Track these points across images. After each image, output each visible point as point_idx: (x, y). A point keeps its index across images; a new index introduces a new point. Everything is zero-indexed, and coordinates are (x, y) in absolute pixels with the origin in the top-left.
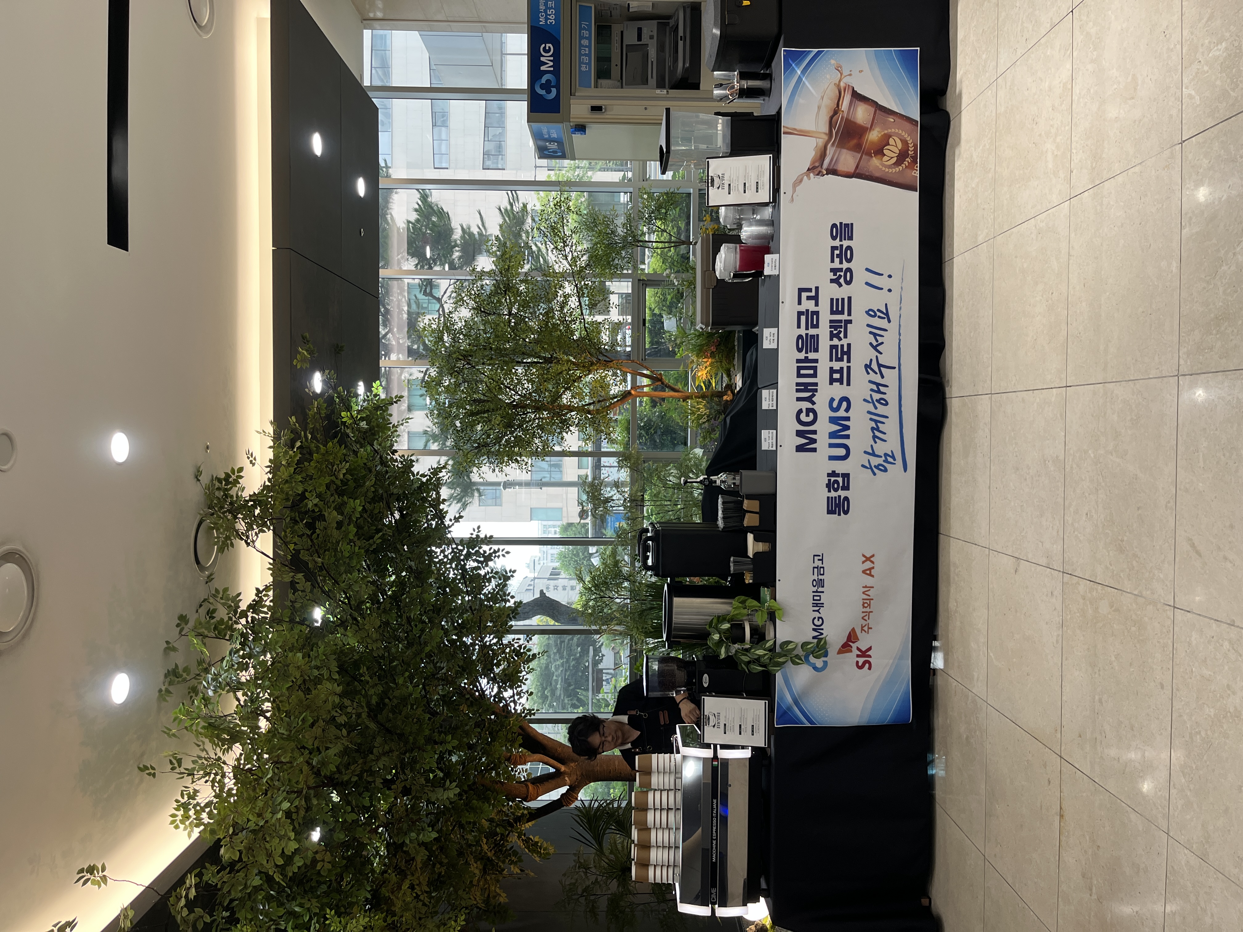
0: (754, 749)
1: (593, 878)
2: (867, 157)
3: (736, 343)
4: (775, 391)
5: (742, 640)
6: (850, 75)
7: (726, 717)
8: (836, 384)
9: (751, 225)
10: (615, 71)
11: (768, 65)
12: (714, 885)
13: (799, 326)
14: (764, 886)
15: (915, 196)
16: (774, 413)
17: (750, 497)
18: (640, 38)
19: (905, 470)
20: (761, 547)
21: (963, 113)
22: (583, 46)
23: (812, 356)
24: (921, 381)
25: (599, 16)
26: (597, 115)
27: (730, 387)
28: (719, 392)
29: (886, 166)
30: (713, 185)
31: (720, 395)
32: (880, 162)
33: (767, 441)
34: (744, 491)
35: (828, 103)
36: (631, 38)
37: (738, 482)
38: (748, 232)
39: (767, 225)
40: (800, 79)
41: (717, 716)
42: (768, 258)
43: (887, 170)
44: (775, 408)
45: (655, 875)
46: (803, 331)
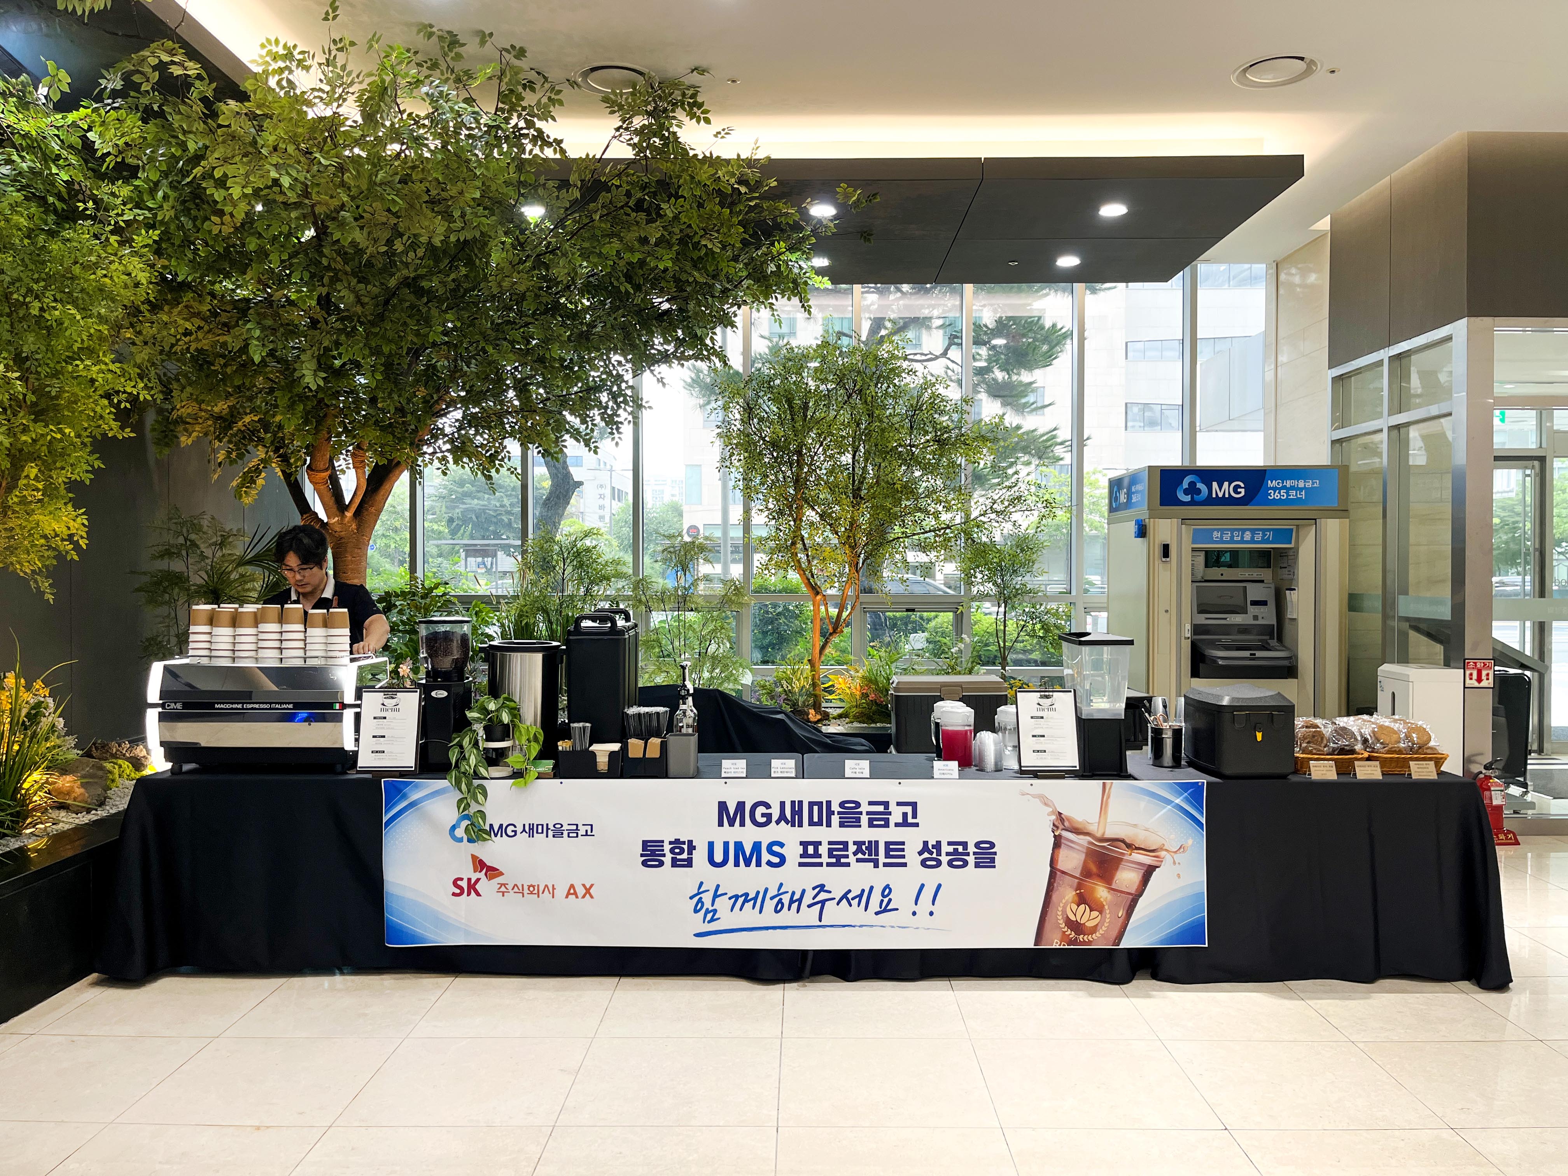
0: (356, 753)
1: (208, 552)
2: (1075, 885)
3: (878, 725)
4: (793, 775)
5: (489, 739)
6: (1174, 863)
7: (394, 718)
8: (801, 850)
9: (996, 744)
10: (1215, 573)
11: (1191, 764)
12: (186, 706)
13: (871, 803)
14: (186, 767)
15: (1028, 943)
16: (766, 774)
17: (664, 746)
18: (1255, 603)
19: (697, 935)
20: (602, 761)
21: (1126, 999)
22: (1243, 534)
23: (835, 819)
24: (804, 953)
25: (1282, 554)
26: (1158, 551)
27: (826, 717)
28: (820, 704)
29: (1064, 908)
30: (1041, 697)
31: (817, 706)
32: (1070, 900)
33: (732, 767)
34: (672, 739)
35: (1139, 837)
36: (1255, 592)
37: (684, 731)
38: (987, 741)
39: (996, 764)
40: (1168, 802)
41: (396, 708)
42: (954, 765)
43: (1060, 909)
44: (773, 775)
45: (199, 633)
46: (865, 808)
